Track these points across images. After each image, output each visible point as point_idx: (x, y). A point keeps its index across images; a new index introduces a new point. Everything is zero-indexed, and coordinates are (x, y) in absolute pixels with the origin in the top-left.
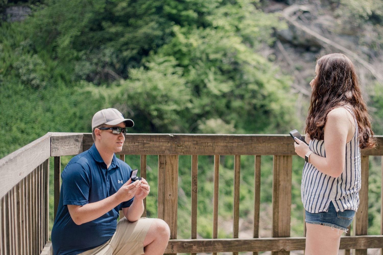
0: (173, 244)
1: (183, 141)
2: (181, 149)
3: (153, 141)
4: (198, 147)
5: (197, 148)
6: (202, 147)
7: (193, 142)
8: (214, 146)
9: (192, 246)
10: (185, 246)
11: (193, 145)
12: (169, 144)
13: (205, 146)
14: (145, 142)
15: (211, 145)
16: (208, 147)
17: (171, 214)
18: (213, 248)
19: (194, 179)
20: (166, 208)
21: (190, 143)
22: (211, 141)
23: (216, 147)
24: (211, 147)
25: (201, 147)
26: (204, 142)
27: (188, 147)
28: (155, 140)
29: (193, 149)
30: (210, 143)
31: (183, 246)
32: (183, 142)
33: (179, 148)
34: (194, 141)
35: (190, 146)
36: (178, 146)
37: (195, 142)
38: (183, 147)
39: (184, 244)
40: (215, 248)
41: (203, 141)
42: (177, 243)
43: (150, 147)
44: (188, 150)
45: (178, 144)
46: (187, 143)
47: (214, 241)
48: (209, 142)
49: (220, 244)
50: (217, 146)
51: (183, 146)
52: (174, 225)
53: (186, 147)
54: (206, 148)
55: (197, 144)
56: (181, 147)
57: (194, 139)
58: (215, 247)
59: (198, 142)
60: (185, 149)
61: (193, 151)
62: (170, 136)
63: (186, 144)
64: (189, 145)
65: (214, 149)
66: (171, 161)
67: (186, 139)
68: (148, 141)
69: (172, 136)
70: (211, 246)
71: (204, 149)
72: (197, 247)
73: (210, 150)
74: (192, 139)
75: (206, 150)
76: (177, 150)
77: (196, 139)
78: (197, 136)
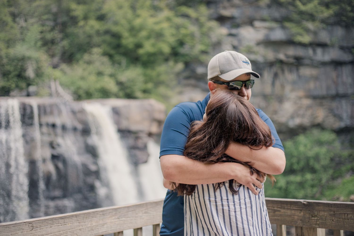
1: (317, 210)
2: (316, 221)
3: (284, 208)
4: (337, 219)
5: (334, 221)
6: (341, 220)
7: (329, 212)
11: (330, 217)
12: (302, 213)
13: (345, 219)
14: (276, 208)
15: (352, 217)
16: (348, 219)
21: (326, 214)
22: (352, 213)
25: (339, 220)
26: (343, 214)
27: (324, 218)
28: (286, 207)
29: (330, 222)
30: (351, 215)
32: (317, 212)
33: (313, 218)
34: (331, 211)
35: (326, 217)
36: (312, 217)
37: (332, 213)
38: (318, 218)
41: (342, 212)
43: (281, 215)
44: (324, 222)
45: (312, 214)
46: (322, 213)
48: (349, 214)
51: (318, 216)
53: (321, 219)
55: (334, 215)
56: (316, 218)
57: (331, 208)
59: (336, 212)
60: (320, 221)
61: (330, 224)
62: (303, 202)
63: (321, 214)
64: (325, 216)
67: (321, 208)
68: (279, 208)
69: (305, 203)
71: (344, 223)
73: (352, 224)
74: (327, 208)
75: (346, 224)
76: (311, 222)
77: (332, 208)
78: (334, 204)
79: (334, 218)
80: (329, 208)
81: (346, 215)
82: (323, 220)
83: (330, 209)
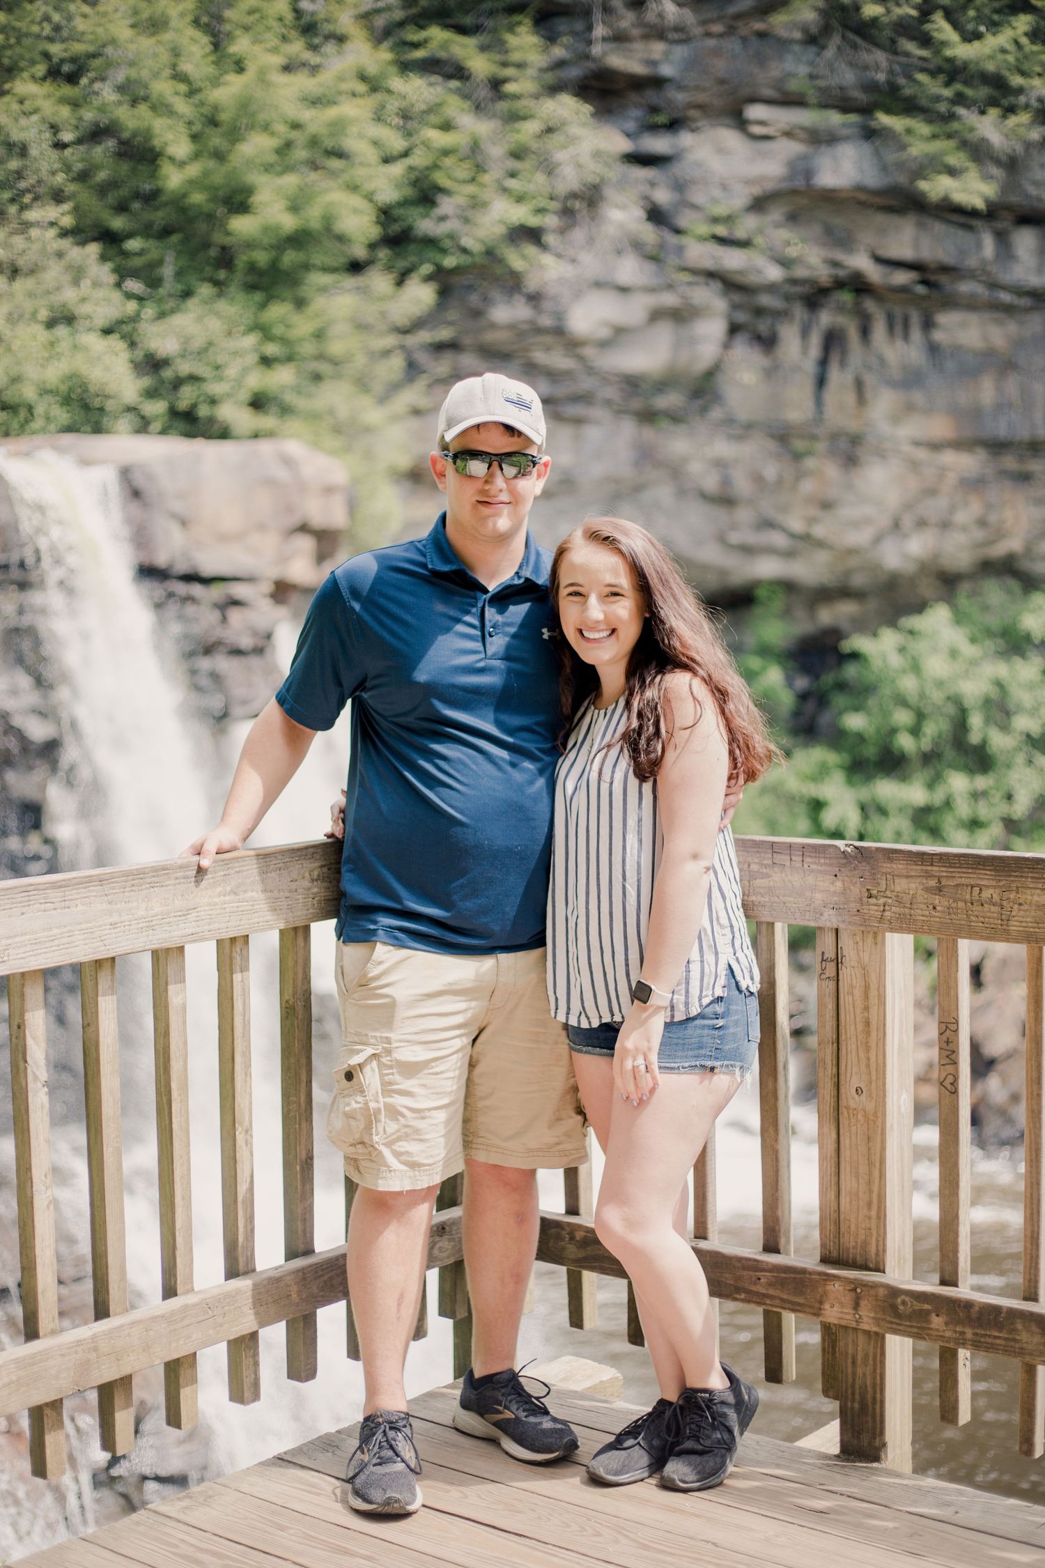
0: (859, 1290)
1: (886, 874)
2: (882, 908)
3: (783, 867)
4: (946, 903)
5: (938, 908)
6: (961, 904)
7: (925, 881)
8: (1005, 903)
9: (928, 1313)
10: (901, 1307)
11: (926, 895)
12: (839, 884)
13: (972, 904)
14: (754, 867)
15: (996, 898)
16: (983, 904)
17: (863, 1169)
18: (1006, 1339)
19: (944, 1037)
20: (845, 1141)
21: (913, 886)
22: (994, 883)
23: (1016, 906)
24: (993, 909)
25: (954, 905)
26: (968, 885)
27: (906, 899)
28: (788, 863)
29: (927, 912)
30: (991, 891)
31: (894, 1308)
32: (887, 879)
33: (873, 900)
34: (929, 876)
35: (914, 896)
36: (870, 895)
37: (933, 883)
38: (890, 901)
39: (899, 1300)
40: (1015, 1340)
41: (963, 881)
42: (872, 1292)
43: (771, 889)
44: (907, 911)
45: (870, 888)
46: (901, 885)
47: (1013, 1313)
48: (987, 887)
49: (1034, 1328)
50: (1020, 904)
51: (888, 893)
52: (874, 1213)
53: (899, 902)
54: (976, 908)
55: (939, 890)
56: (882, 900)
57: (929, 868)
58: (1018, 1338)
59: (944, 882)
60: (894, 908)
61: (925, 918)
62: (842, 849)
63: (898, 888)
64: (911, 892)
65: (1004, 917)
66: (861, 953)
67: (900, 864)
68: (766, 866)
69: (849, 850)
70: (1000, 1330)
71: (968, 916)
72: (947, 1324)
73: (992, 920)
74: (919, 867)
75: (974, 918)
76: (865, 911)
77: (935, 868)
78: (941, 855)
79: (937, 901)
80: (924, 868)
81: (976, 890)
82: (904, 907)
83: (926, 871)
